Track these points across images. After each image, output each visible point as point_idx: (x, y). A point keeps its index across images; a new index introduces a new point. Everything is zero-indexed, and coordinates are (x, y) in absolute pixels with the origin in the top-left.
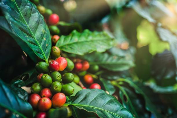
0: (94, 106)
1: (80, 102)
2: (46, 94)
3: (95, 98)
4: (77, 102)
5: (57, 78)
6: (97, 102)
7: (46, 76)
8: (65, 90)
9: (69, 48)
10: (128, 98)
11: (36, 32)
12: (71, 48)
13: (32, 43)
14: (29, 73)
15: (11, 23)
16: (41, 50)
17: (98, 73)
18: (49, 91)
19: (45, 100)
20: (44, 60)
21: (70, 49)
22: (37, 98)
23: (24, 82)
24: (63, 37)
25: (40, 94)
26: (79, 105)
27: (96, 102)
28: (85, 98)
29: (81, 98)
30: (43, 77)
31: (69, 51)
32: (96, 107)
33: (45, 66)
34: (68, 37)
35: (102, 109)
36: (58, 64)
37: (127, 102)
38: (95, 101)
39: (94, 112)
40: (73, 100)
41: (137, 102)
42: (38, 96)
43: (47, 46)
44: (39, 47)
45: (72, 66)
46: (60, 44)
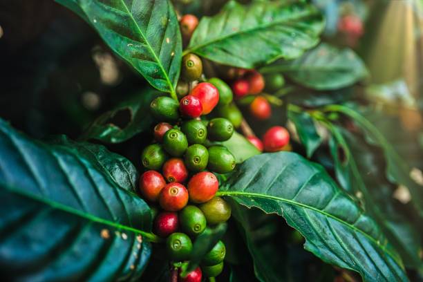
0: (277, 196)
1: (247, 188)
2: (175, 173)
3: (280, 176)
4: (241, 186)
5: (198, 137)
6: (283, 186)
7: (174, 135)
8: (217, 163)
9: (220, 52)
10: (347, 152)
11: (147, 26)
12: (225, 51)
13: (141, 57)
14: (130, 108)
15: (95, 21)
16: (161, 70)
17: (283, 92)
18: (181, 167)
19: (174, 191)
20: (169, 91)
21: (224, 53)
22: (156, 182)
23: (122, 131)
24: (205, 21)
25: (161, 170)
26: (245, 193)
27: (281, 187)
28: (258, 177)
29: (249, 176)
30: (169, 135)
31: (219, 58)
32: (281, 197)
33: (171, 108)
34: (217, 21)
35: (293, 202)
36: (198, 103)
37: (346, 163)
38: (279, 183)
39: (277, 213)
40: (231, 181)
41: (368, 159)
42: (157, 176)
43: (173, 57)
44: (157, 62)
45: (227, 98)
46: (198, 40)
